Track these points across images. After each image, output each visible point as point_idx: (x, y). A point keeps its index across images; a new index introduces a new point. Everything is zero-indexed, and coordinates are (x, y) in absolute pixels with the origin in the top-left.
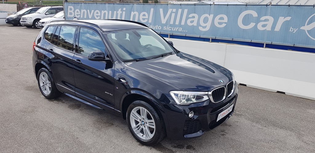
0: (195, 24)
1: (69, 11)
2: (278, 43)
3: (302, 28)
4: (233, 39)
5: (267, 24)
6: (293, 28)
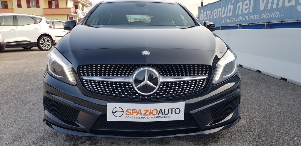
0: (293, 3)
1: (201, 15)
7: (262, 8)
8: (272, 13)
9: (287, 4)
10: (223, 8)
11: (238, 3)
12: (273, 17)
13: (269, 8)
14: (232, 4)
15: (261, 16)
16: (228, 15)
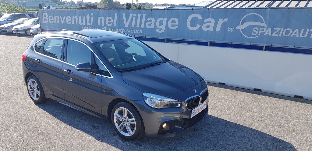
0: (152, 26)
1: (44, 18)
2: (219, 41)
3: (237, 28)
4: (184, 39)
5: (210, 26)
6: (230, 29)
7: (126, 25)
8: (136, 30)
9: (148, 27)
10: (80, 17)
11: (99, 17)
12: (138, 33)
13: (133, 26)
14: (92, 16)
15: (126, 31)
16: (88, 24)
